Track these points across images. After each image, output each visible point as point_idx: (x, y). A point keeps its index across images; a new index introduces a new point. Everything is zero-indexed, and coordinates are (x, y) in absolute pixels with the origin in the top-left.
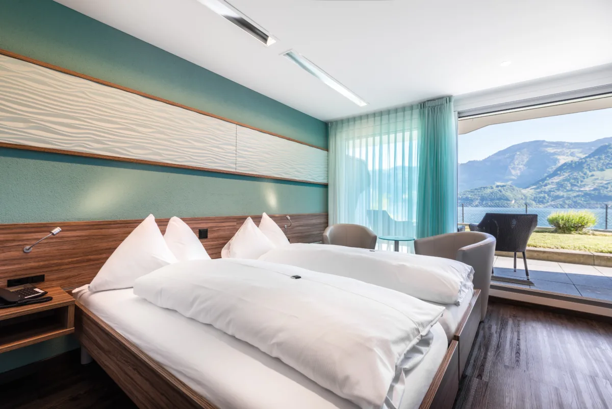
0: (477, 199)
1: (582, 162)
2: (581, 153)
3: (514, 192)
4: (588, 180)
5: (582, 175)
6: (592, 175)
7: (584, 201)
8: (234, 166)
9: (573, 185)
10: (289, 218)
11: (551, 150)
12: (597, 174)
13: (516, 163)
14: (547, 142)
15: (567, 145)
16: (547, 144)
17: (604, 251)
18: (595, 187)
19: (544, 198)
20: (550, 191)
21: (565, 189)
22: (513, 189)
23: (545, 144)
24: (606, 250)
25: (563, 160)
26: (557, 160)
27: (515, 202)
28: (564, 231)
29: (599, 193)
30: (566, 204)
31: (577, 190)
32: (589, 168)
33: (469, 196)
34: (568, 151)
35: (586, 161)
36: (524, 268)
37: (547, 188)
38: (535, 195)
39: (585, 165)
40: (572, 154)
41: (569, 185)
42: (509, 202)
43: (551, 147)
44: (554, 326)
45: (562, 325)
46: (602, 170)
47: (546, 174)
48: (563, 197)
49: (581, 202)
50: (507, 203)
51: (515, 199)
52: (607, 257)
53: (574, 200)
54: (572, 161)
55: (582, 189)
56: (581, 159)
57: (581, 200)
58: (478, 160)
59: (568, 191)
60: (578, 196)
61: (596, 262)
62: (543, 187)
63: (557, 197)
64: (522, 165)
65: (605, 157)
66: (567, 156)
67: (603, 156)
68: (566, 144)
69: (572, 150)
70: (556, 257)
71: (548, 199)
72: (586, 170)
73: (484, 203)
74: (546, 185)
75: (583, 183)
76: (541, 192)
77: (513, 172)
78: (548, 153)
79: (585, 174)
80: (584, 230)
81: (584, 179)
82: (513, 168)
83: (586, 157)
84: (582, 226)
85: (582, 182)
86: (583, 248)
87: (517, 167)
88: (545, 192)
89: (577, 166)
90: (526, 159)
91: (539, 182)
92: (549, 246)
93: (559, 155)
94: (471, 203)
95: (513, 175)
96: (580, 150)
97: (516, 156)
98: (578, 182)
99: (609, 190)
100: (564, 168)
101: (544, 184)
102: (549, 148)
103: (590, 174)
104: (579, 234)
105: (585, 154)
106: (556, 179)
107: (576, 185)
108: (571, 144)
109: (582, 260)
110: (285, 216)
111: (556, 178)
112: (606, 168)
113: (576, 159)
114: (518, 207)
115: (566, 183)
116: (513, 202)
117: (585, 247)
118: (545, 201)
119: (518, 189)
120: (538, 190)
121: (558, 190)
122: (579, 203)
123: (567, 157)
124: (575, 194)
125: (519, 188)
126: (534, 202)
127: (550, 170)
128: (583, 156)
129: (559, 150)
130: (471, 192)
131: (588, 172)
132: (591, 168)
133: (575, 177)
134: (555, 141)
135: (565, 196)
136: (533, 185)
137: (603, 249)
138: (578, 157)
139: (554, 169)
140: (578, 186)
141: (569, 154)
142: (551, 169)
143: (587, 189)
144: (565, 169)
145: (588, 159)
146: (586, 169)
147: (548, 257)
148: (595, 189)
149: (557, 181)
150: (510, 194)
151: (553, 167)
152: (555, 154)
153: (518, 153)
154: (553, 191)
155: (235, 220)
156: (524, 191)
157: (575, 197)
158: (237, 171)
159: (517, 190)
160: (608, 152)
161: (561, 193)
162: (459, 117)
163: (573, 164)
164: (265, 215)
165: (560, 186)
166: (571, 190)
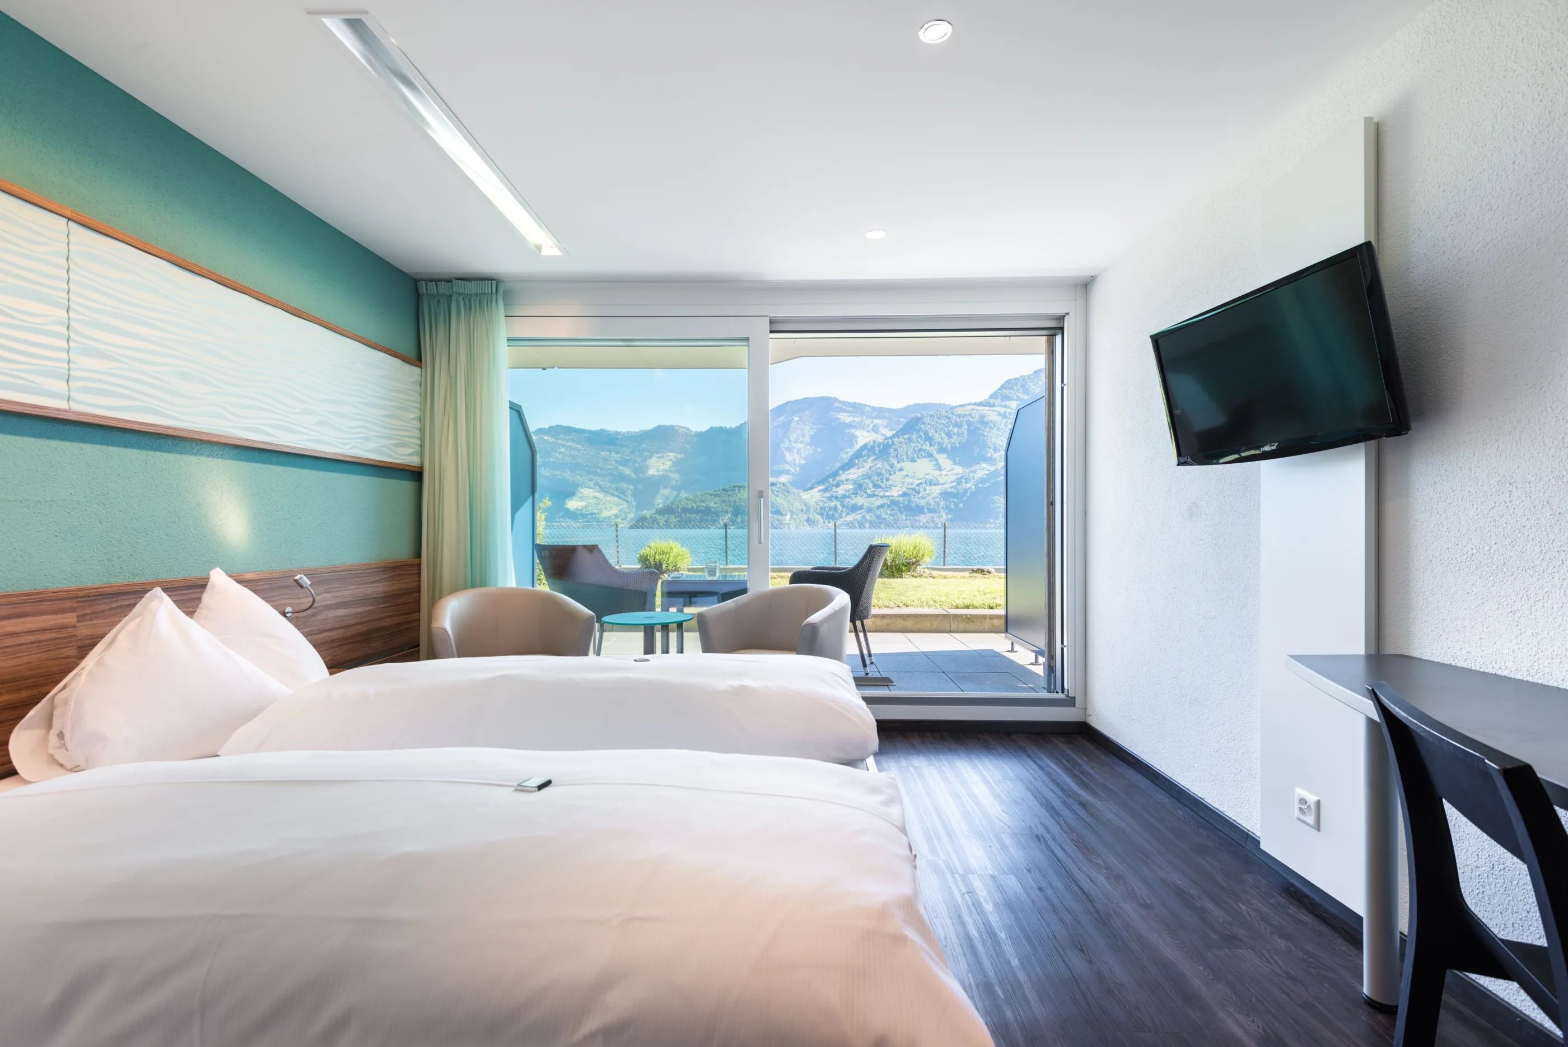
0: (726, 512)
1: (887, 443)
2: (886, 427)
3: (790, 498)
4: (896, 478)
5: (888, 467)
6: (901, 470)
7: (890, 515)
8: (60, 386)
9: (876, 486)
10: (306, 581)
11: (845, 418)
12: (907, 465)
13: (792, 439)
14: (840, 402)
15: (868, 412)
16: (840, 405)
17: (959, 606)
18: (904, 490)
19: (835, 509)
20: (844, 496)
21: (866, 493)
22: (788, 492)
23: (836, 404)
24: (960, 603)
25: (863, 438)
26: (853, 438)
27: (791, 517)
28: (893, 572)
29: (910, 501)
30: (866, 520)
31: (881, 494)
32: (897, 456)
33: (712, 505)
34: (868, 423)
35: (893, 443)
36: (858, 652)
37: (840, 491)
38: (821, 504)
39: (891, 451)
40: (875, 429)
41: (871, 485)
42: (781, 518)
43: (846, 411)
44: (942, 757)
45: (951, 751)
46: (913, 460)
47: (838, 465)
48: (861, 507)
49: (887, 516)
50: (778, 520)
51: (792, 513)
52: (966, 615)
53: (878, 513)
54: (874, 442)
55: (887, 494)
56: (887, 438)
57: (887, 514)
58: (728, 426)
59: (869, 496)
60: (882, 506)
61: (953, 627)
62: (834, 489)
63: (855, 508)
64: (801, 443)
65: (916, 437)
66: (868, 431)
67: (914, 436)
68: (867, 409)
69: (876, 421)
70: (900, 624)
71: (841, 511)
72: (892, 459)
73: (739, 519)
74: (838, 485)
75: (890, 483)
76: (830, 498)
77: (789, 457)
78: (840, 423)
79: (892, 466)
80: (919, 568)
81: (890, 475)
82: (788, 449)
83: (894, 436)
84: (916, 563)
85: (887, 480)
86: (931, 603)
87: (794, 447)
88: (836, 498)
89: (882, 450)
90: (809, 431)
91: (828, 479)
92: (887, 603)
93: (857, 428)
94: (716, 521)
95: (788, 463)
96: (885, 422)
97: (793, 425)
98: (882, 482)
99: (920, 495)
100: (864, 453)
101: (836, 482)
102: (841, 414)
103: (899, 466)
104: (913, 576)
105: (893, 430)
106: (853, 474)
107: (879, 487)
108: (874, 409)
109: (936, 624)
110: (290, 574)
111: (852, 470)
112: (918, 457)
113: (880, 439)
114: (797, 527)
115: (866, 481)
116: (788, 517)
117: (934, 601)
118: (836, 515)
119: (795, 491)
120: (827, 495)
121: (855, 494)
122: (884, 519)
123: (868, 434)
124: (878, 503)
125: (797, 488)
126: (819, 518)
127: (844, 456)
128: (889, 434)
129: (857, 419)
130: (715, 495)
131: (895, 462)
132: (899, 455)
133: (879, 471)
134: (851, 401)
135: (866, 505)
136: (819, 483)
137: (957, 602)
138: (883, 435)
139: (850, 454)
140: (882, 488)
141: (871, 427)
142: (846, 455)
143: (894, 493)
144: (864, 456)
145: (896, 440)
146: (893, 457)
147: (888, 625)
148: (904, 494)
149: (855, 477)
150: (783, 501)
151: (849, 450)
152: (850, 426)
153: (796, 419)
154: (849, 497)
155: (69, 604)
156: (806, 496)
157: (879, 507)
158: (75, 407)
159: (795, 494)
160: (919, 430)
161: (860, 500)
162: (771, 332)
163: (877, 448)
164: (218, 577)
165: (859, 487)
166: (873, 495)
